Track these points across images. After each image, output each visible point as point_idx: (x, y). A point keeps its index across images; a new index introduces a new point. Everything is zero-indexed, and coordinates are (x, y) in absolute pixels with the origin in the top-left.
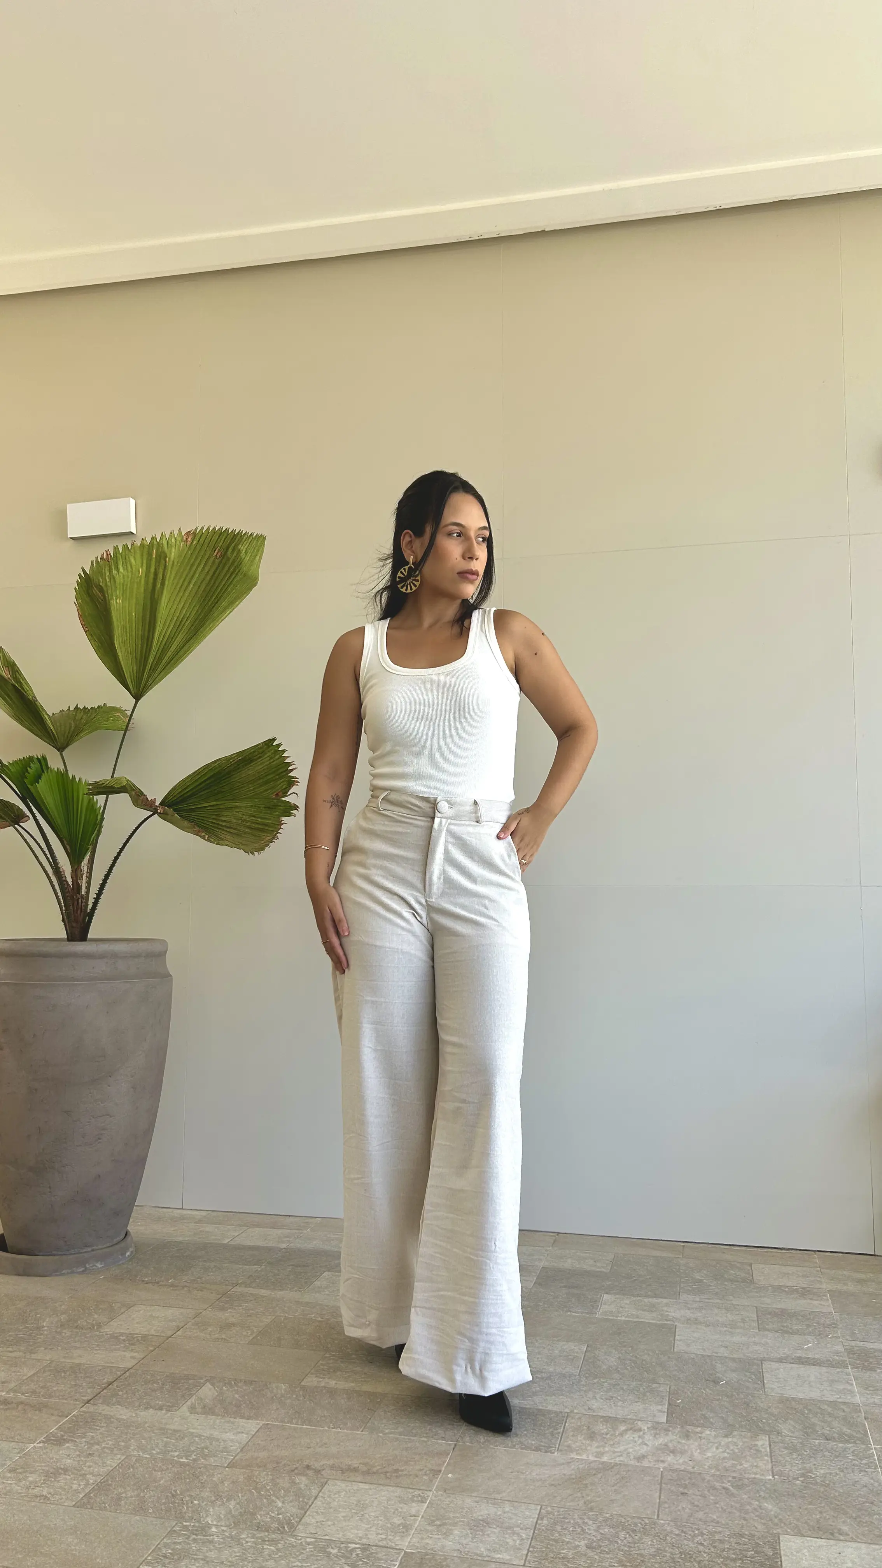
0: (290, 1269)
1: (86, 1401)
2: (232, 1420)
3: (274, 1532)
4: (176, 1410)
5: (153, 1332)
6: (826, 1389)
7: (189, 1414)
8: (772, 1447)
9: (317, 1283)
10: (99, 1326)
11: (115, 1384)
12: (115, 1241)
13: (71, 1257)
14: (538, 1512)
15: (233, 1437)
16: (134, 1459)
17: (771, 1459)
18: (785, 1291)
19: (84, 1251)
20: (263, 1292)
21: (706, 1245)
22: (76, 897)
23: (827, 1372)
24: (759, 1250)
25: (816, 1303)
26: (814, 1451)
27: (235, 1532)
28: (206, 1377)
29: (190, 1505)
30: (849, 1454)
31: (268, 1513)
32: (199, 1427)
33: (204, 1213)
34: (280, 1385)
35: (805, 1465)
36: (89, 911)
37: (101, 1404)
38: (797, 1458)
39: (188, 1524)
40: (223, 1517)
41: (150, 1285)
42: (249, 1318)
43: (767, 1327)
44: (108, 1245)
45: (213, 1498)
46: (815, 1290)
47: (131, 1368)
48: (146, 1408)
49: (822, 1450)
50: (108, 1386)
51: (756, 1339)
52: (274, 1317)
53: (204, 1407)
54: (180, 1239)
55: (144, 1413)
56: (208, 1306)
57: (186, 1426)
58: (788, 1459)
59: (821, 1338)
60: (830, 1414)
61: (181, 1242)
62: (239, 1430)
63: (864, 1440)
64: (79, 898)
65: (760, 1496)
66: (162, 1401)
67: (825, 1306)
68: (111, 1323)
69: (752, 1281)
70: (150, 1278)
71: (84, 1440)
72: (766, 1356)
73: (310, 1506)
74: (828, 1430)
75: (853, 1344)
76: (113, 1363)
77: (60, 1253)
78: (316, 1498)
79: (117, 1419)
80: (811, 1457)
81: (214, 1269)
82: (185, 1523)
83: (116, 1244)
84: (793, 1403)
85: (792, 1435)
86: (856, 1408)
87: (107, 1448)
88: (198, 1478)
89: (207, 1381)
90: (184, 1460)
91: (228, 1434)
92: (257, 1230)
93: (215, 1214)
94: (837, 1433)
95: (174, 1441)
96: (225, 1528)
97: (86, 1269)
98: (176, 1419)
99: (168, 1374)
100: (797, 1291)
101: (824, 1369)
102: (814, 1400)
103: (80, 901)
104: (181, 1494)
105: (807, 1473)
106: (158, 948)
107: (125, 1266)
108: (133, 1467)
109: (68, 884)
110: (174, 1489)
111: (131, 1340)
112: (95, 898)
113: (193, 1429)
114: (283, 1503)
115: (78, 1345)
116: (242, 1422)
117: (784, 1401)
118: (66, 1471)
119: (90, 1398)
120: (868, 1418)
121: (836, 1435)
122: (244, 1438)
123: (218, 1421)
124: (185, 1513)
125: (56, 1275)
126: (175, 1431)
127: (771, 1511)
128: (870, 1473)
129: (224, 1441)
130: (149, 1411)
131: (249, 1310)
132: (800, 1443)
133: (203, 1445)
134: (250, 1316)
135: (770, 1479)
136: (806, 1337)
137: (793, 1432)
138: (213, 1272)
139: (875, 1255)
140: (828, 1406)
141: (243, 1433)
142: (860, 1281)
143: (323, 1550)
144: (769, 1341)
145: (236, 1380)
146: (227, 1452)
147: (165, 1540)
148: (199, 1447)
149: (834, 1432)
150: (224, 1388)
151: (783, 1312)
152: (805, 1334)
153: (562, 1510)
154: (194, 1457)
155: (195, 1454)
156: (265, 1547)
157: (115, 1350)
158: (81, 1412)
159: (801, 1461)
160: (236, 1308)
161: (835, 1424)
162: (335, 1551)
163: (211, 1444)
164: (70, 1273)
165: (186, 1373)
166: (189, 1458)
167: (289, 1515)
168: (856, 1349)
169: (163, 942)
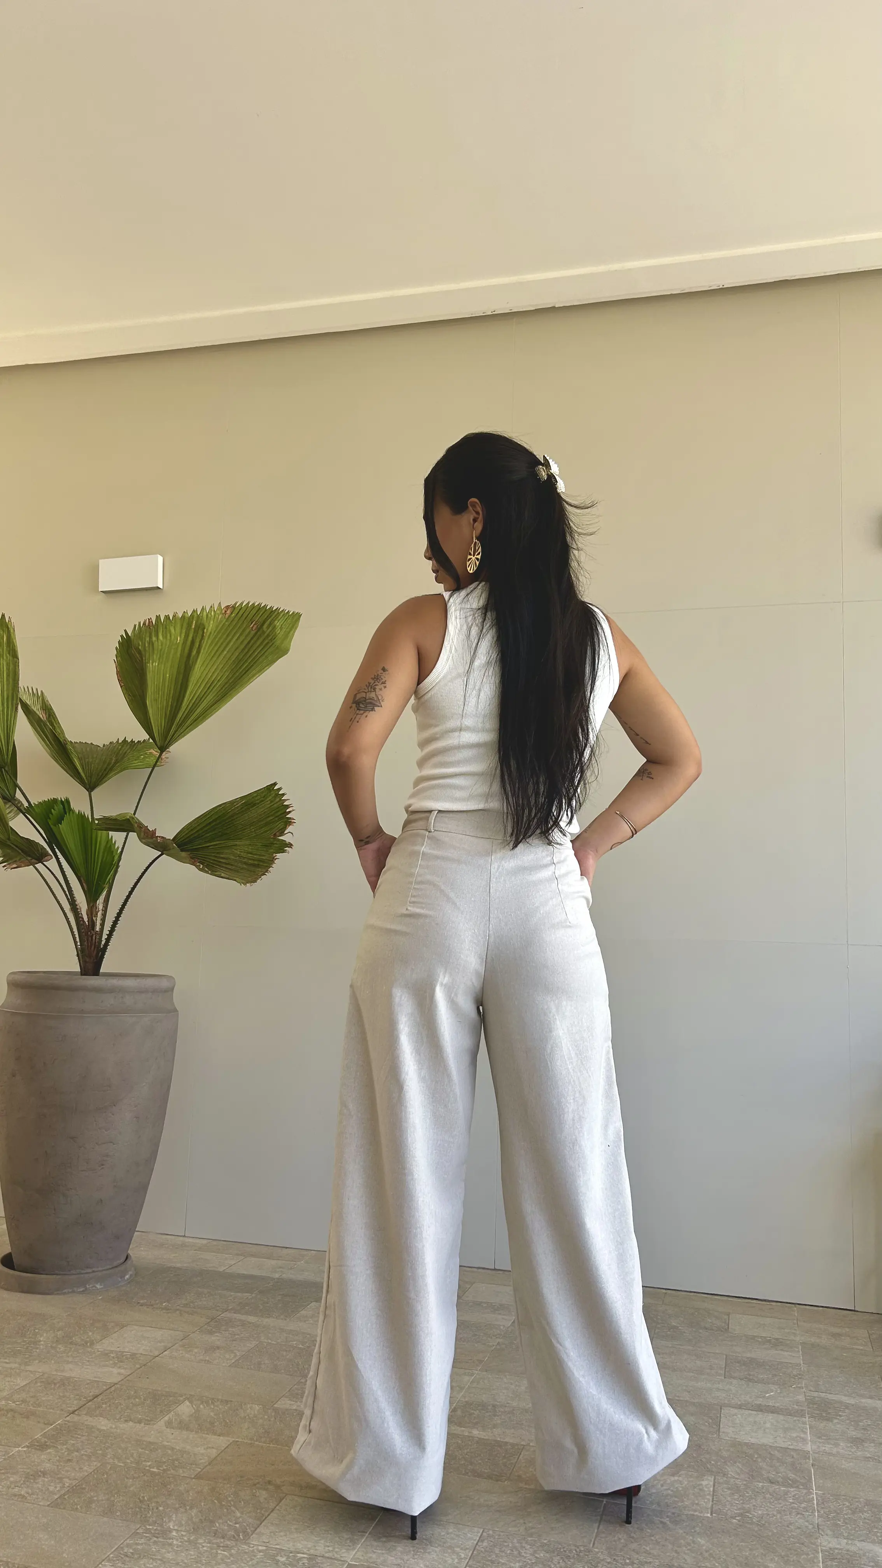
0: (279, 1298)
1: (71, 1412)
2: (204, 1435)
3: (229, 1539)
4: (154, 1424)
5: (141, 1351)
6: (780, 1436)
7: (165, 1428)
8: (716, 1487)
9: (303, 1312)
10: (92, 1344)
11: (100, 1398)
12: (115, 1264)
14: (479, 1535)
15: (202, 1451)
16: (109, 1467)
17: (713, 1499)
18: (758, 1341)
20: (251, 1319)
21: (688, 1293)
22: (91, 933)
23: (784, 1420)
24: (740, 1300)
25: (786, 1353)
26: (756, 1494)
27: (193, 1537)
28: (185, 1394)
29: (155, 1510)
30: (790, 1497)
31: (227, 1522)
32: (173, 1441)
33: (205, 1242)
34: (254, 1406)
35: (744, 1506)
36: (102, 946)
37: (85, 1415)
38: (738, 1498)
39: (151, 1527)
40: (184, 1523)
41: (145, 1308)
42: (234, 1342)
43: (733, 1374)
44: (108, 1267)
45: (177, 1506)
46: (789, 1342)
47: (117, 1384)
48: (126, 1421)
49: (763, 1493)
50: (93, 1399)
51: (720, 1386)
52: (258, 1342)
53: (180, 1422)
54: (179, 1265)
55: (124, 1425)
56: (196, 1329)
57: (161, 1439)
58: (729, 1499)
59: (785, 1388)
60: (778, 1459)
61: (179, 1269)
62: (210, 1446)
63: (807, 1486)
64: (93, 935)
65: (695, 1531)
66: (141, 1415)
67: (794, 1357)
68: (103, 1341)
69: (727, 1330)
70: (146, 1301)
71: (65, 1447)
72: (726, 1402)
73: (266, 1518)
74: (773, 1475)
75: (816, 1394)
76: (99, 1378)
77: (61, 1273)
78: (272, 1511)
79: (98, 1429)
80: (752, 1498)
81: (207, 1296)
82: (148, 1527)
83: (116, 1267)
84: (745, 1448)
85: (737, 1477)
86: (805, 1455)
87: (85, 1455)
88: (166, 1486)
89: (188, 1399)
90: (155, 1470)
91: (199, 1449)
92: (253, 1260)
93: (215, 1243)
94: (782, 1478)
95: (147, 1452)
96: (184, 1533)
97: (86, 1289)
98: (152, 1432)
99: (150, 1390)
100: (769, 1341)
101: (781, 1417)
102: (765, 1446)
103: (94, 938)
104: (148, 1500)
105: (746, 1513)
106: (165, 984)
107: (124, 1288)
108: (107, 1473)
109: (84, 921)
110: (142, 1495)
111: (120, 1358)
112: (107, 935)
113: (168, 1442)
114: (242, 1513)
115: (70, 1359)
116: (213, 1438)
117: (735, 1444)
118: (44, 1474)
119: (76, 1409)
120: (815, 1465)
121: (780, 1480)
122: (214, 1453)
123: (191, 1436)
124: (149, 1517)
125: (58, 1294)
126: (150, 1442)
127: (703, 1545)
128: (806, 1517)
129: (195, 1454)
130: (129, 1424)
131: (235, 1335)
132: (745, 1484)
133: (174, 1457)
134: (235, 1340)
135: (709, 1517)
136: (770, 1386)
137: (739, 1474)
138: (206, 1298)
139: (854, 1311)
140: (778, 1451)
141: (213, 1448)
142: (834, 1335)
143: (273, 1558)
144: (732, 1388)
145: (213, 1399)
146: (196, 1465)
147: (128, 1541)
148: (171, 1458)
149: (780, 1476)
150: (201, 1406)
151: (752, 1360)
152: (769, 1384)
153: (502, 1534)
154: (165, 1468)
155: (166, 1464)
156: (219, 1552)
157: (104, 1366)
158: (66, 1421)
159: (741, 1502)
160: (223, 1332)
161: (782, 1469)
162: (283, 1559)
163: (182, 1457)
164: (71, 1292)
165: (167, 1390)
166: (160, 1468)
167: (245, 1524)
168: (817, 1399)
169: (170, 978)
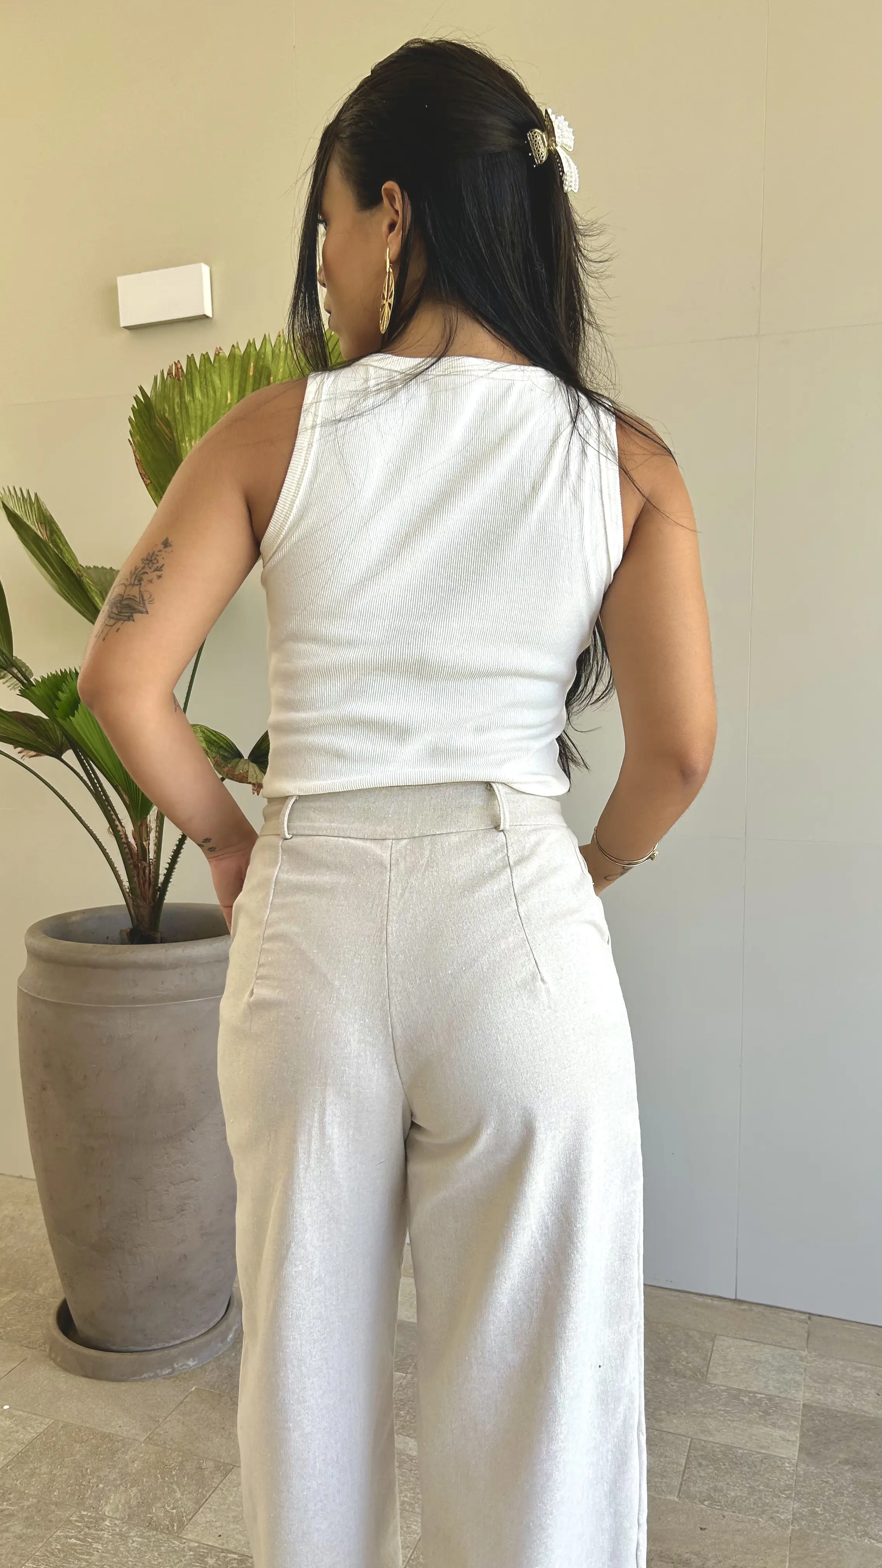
13: (154, 1355)
19: (171, 1345)
22: (142, 865)
64: (145, 867)
77: (138, 1349)
97: (174, 1370)
103: (147, 871)
109: (131, 852)
112: (166, 869)
125: (133, 1381)
164: (153, 1377)
